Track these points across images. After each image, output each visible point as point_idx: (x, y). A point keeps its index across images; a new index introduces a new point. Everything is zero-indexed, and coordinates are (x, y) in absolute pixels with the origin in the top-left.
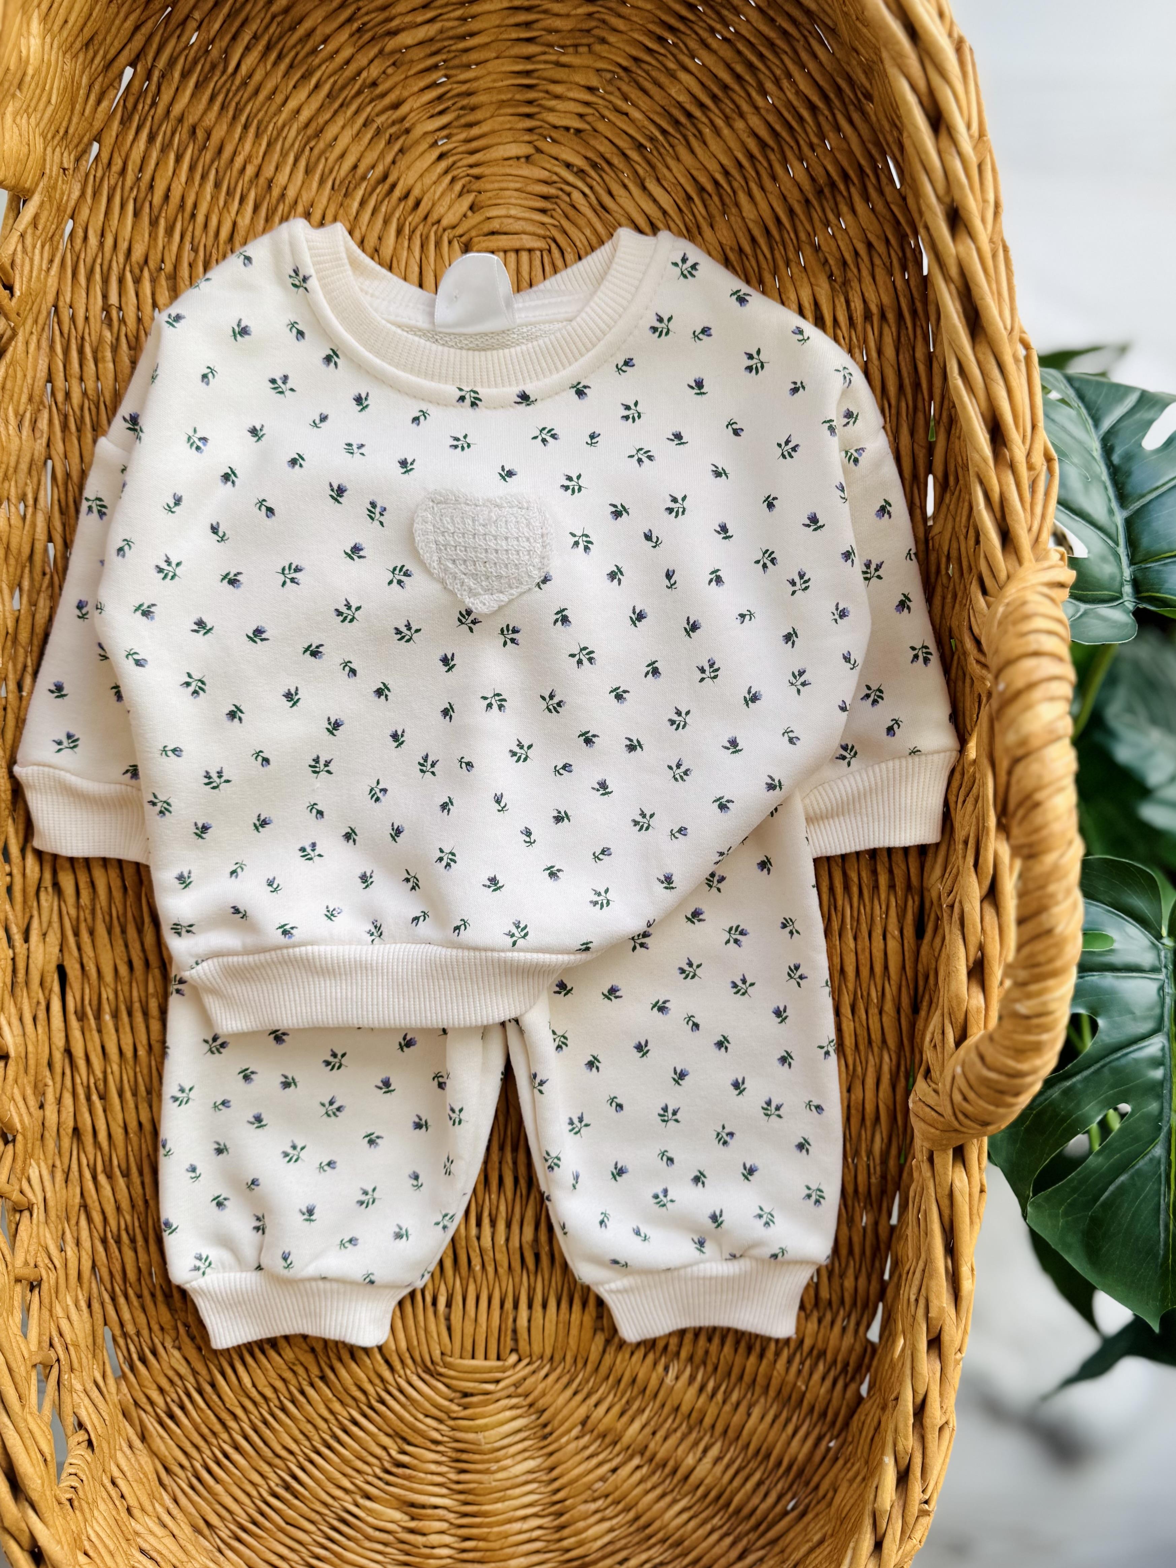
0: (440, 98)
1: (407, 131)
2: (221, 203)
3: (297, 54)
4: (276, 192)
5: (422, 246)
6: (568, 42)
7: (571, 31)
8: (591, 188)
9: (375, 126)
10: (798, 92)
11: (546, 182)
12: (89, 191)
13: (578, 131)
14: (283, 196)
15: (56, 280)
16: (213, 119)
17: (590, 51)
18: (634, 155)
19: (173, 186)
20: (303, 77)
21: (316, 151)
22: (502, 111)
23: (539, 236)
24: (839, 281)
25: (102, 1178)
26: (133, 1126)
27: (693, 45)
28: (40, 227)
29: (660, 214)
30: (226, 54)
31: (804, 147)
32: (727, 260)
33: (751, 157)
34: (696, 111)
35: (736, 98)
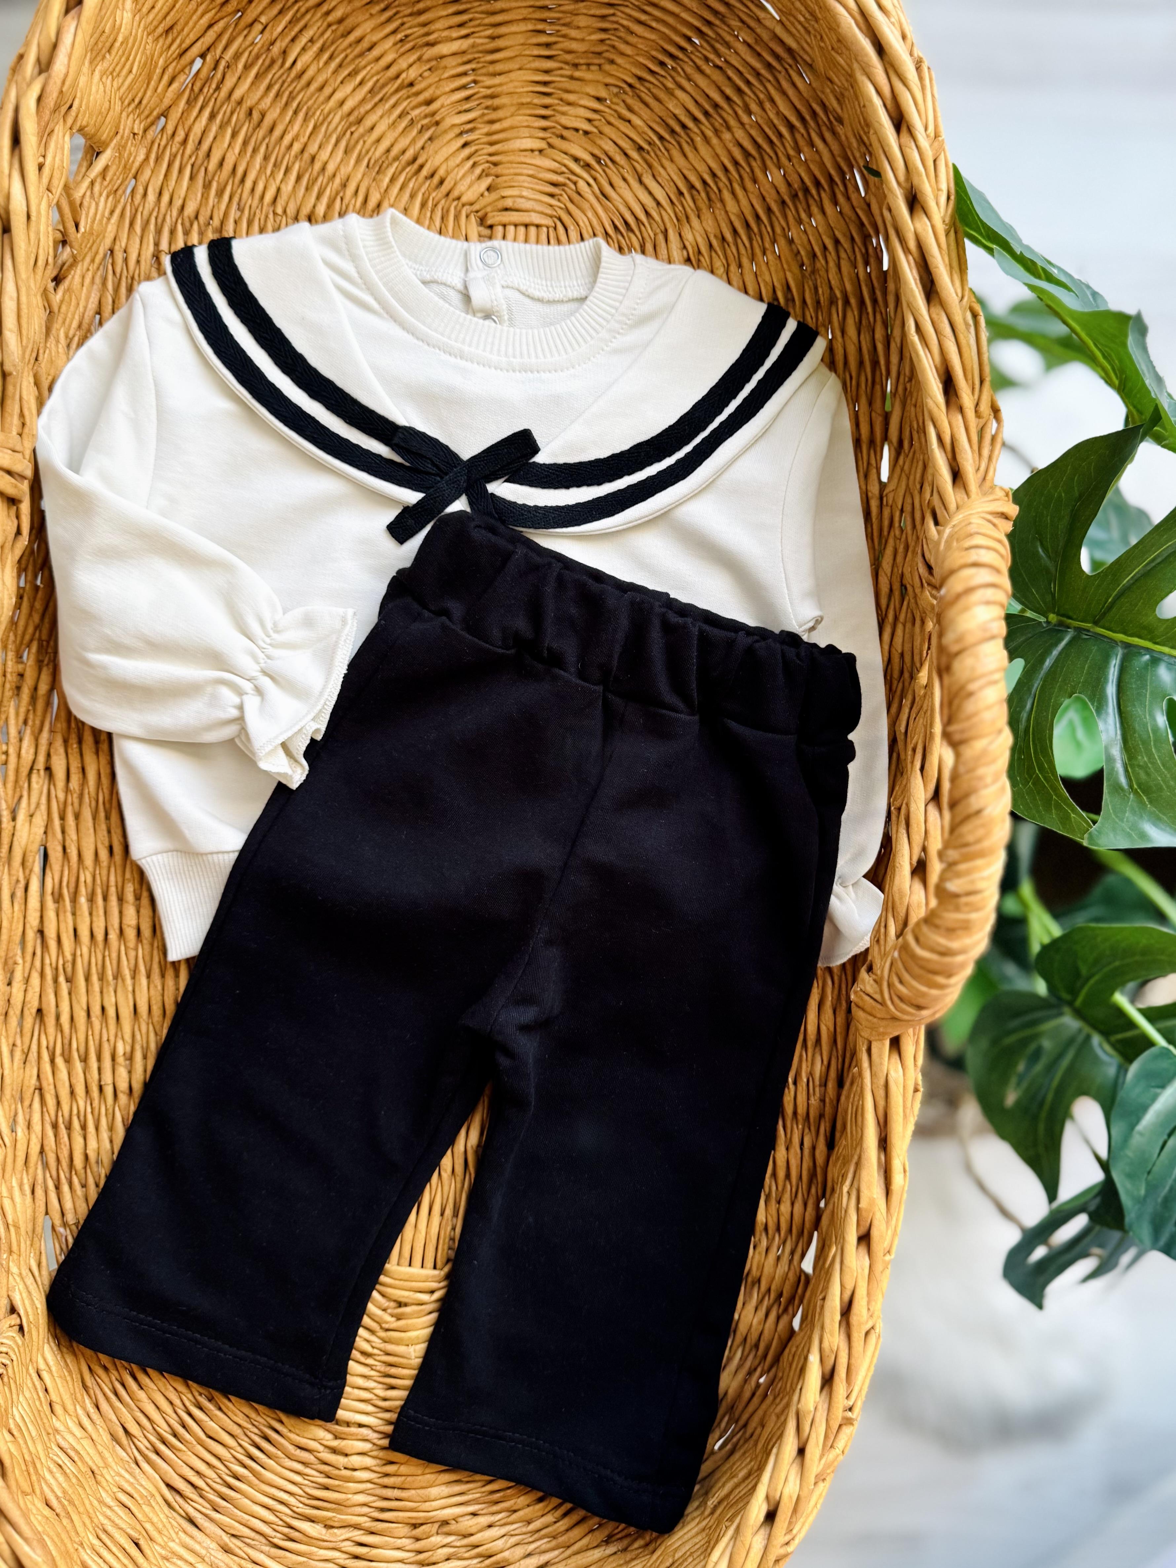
0: (467, 98)
1: (437, 123)
2: (268, 172)
3: (346, 56)
4: (318, 166)
5: (442, 218)
6: (582, 61)
7: (585, 52)
8: (595, 179)
9: (409, 117)
10: (779, 113)
11: (555, 172)
12: (153, 156)
13: (586, 133)
14: (323, 169)
15: (115, 227)
16: (269, 104)
17: (600, 69)
18: (634, 154)
19: (228, 155)
20: (349, 75)
21: (356, 135)
22: (521, 112)
23: (546, 215)
24: (809, 269)
25: (59, 1061)
26: (96, 1010)
27: (689, 70)
28: (108, 179)
29: (654, 204)
30: (284, 53)
31: (783, 160)
32: (711, 246)
33: (736, 163)
34: (690, 124)
35: (725, 115)
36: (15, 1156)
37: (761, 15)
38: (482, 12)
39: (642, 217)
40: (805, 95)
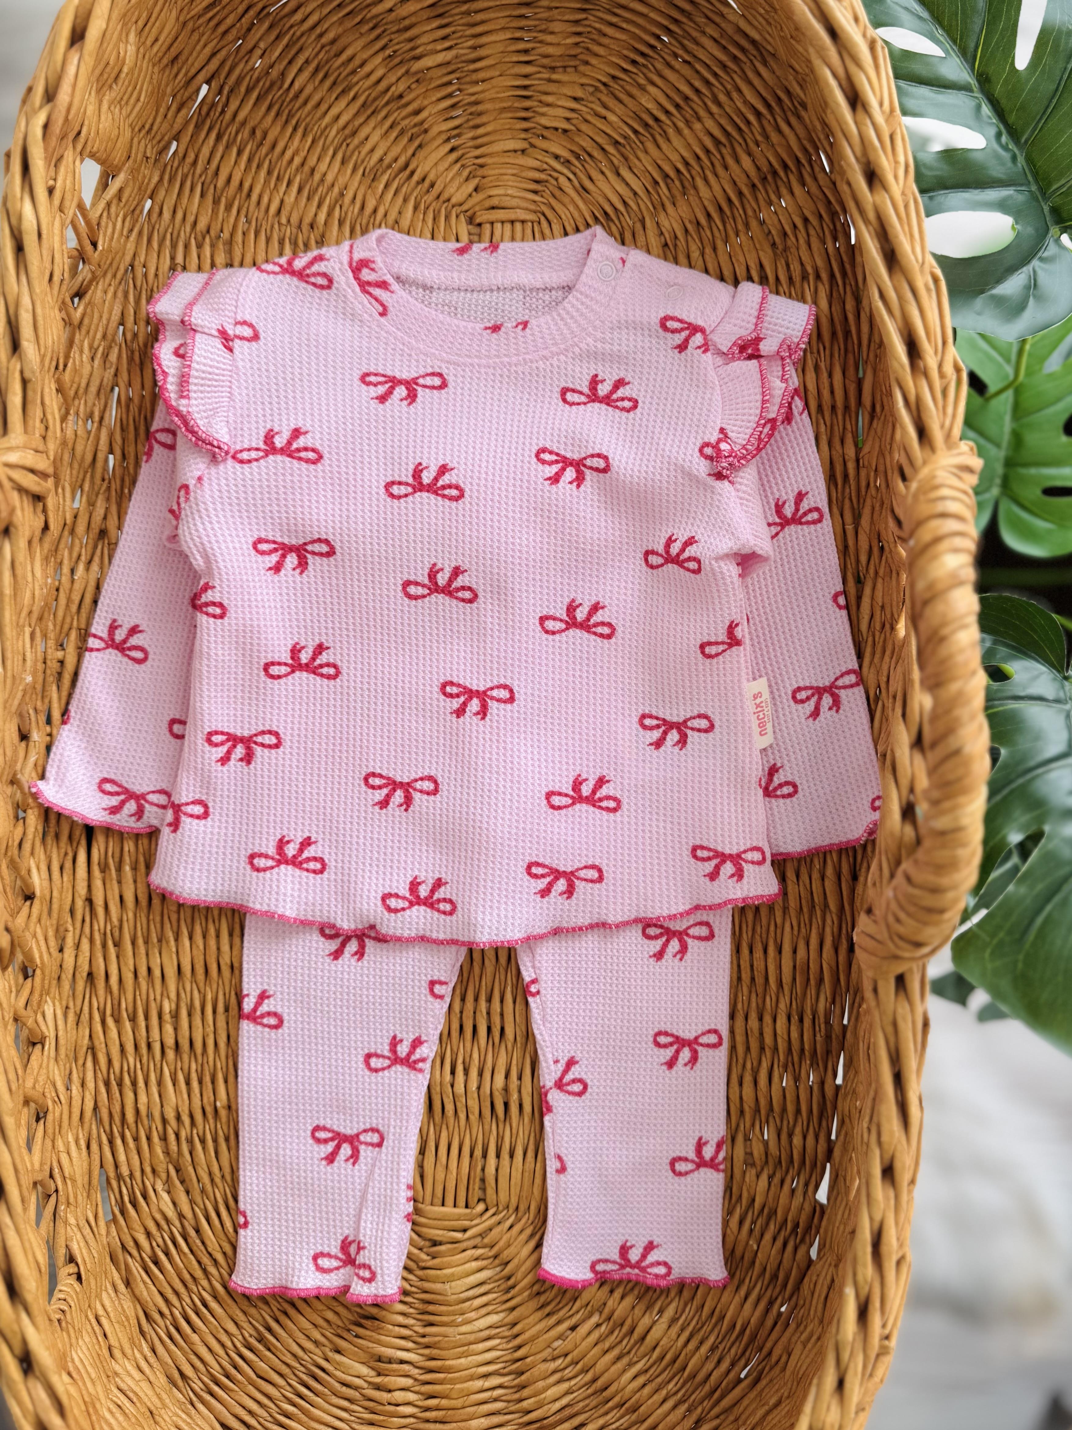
0: (453, 106)
1: (426, 131)
2: (272, 185)
3: (339, 75)
4: (317, 177)
5: (435, 218)
6: (558, 64)
7: (561, 55)
8: (575, 174)
9: (399, 127)
10: (746, 102)
11: (537, 170)
12: (167, 177)
13: (565, 131)
14: (322, 180)
15: (134, 246)
16: (269, 123)
17: (576, 70)
18: (611, 149)
19: (234, 174)
20: (343, 91)
21: (351, 147)
22: (504, 115)
23: (531, 211)
24: (780, 247)
25: (110, 1022)
26: (143, 971)
27: (659, 66)
28: (124, 200)
29: (631, 195)
30: (283, 74)
31: (752, 145)
32: (686, 231)
33: (708, 151)
34: (663, 117)
35: (695, 106)
36: (70, 1112)
37: (725, 10)
38: (463, 25)
39: (620, 207)
40: (771, 83)
